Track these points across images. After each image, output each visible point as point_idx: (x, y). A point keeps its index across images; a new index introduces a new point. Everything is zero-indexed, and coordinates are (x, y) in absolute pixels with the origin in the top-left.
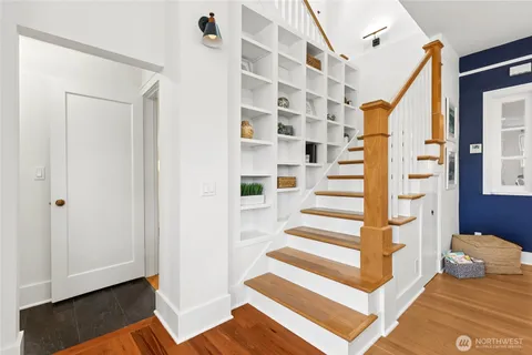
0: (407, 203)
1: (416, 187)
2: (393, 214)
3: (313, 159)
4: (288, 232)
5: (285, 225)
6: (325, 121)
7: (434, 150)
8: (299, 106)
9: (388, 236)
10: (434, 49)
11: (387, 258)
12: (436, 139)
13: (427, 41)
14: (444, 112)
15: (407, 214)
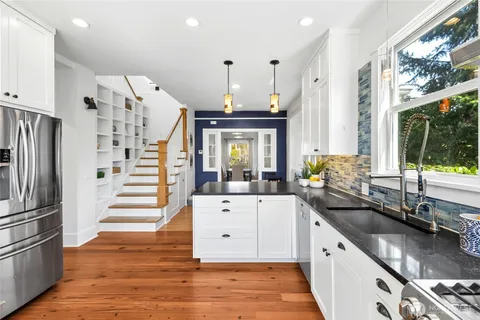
0: (173, 177)
1: (177, 170)
2: (169, 182)
3: (127, 157)
4: (118, 196)
5: (116, 193)
6: (134, 136)
7: (183, 155)
8: (121, 130)
9: (167, 189)
10: (184, 111)
11: (167, 197)
12: (185, 150)
13: (182, 106)
14: (188, 138)
15: (174, 182)
